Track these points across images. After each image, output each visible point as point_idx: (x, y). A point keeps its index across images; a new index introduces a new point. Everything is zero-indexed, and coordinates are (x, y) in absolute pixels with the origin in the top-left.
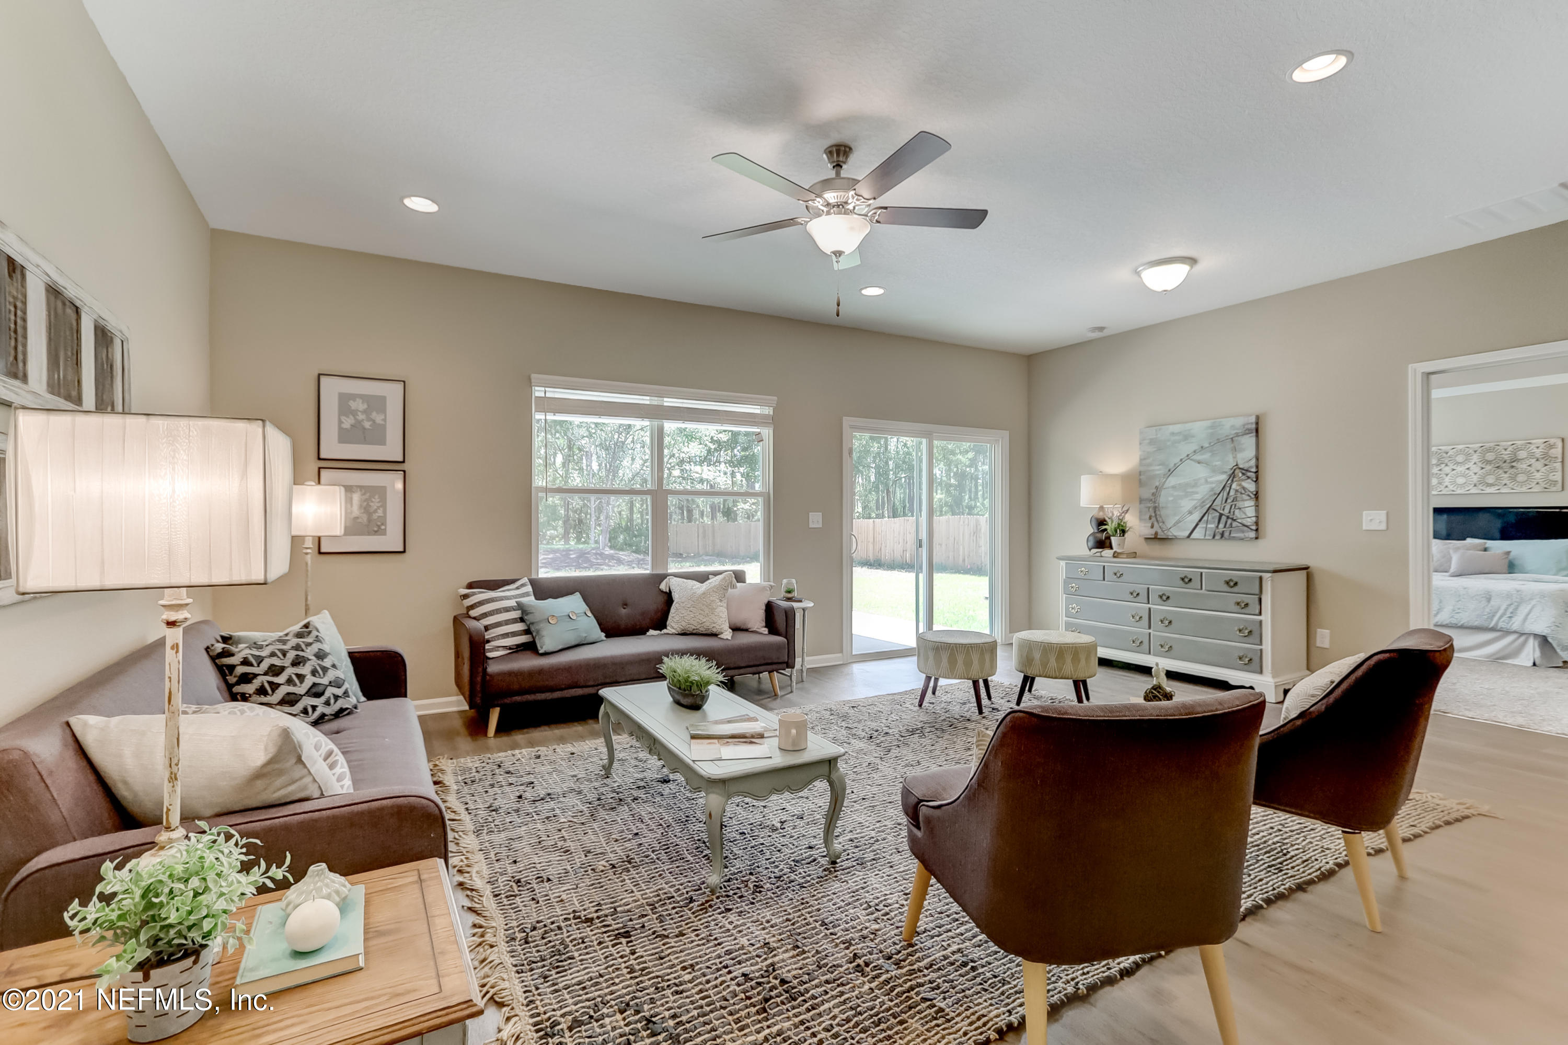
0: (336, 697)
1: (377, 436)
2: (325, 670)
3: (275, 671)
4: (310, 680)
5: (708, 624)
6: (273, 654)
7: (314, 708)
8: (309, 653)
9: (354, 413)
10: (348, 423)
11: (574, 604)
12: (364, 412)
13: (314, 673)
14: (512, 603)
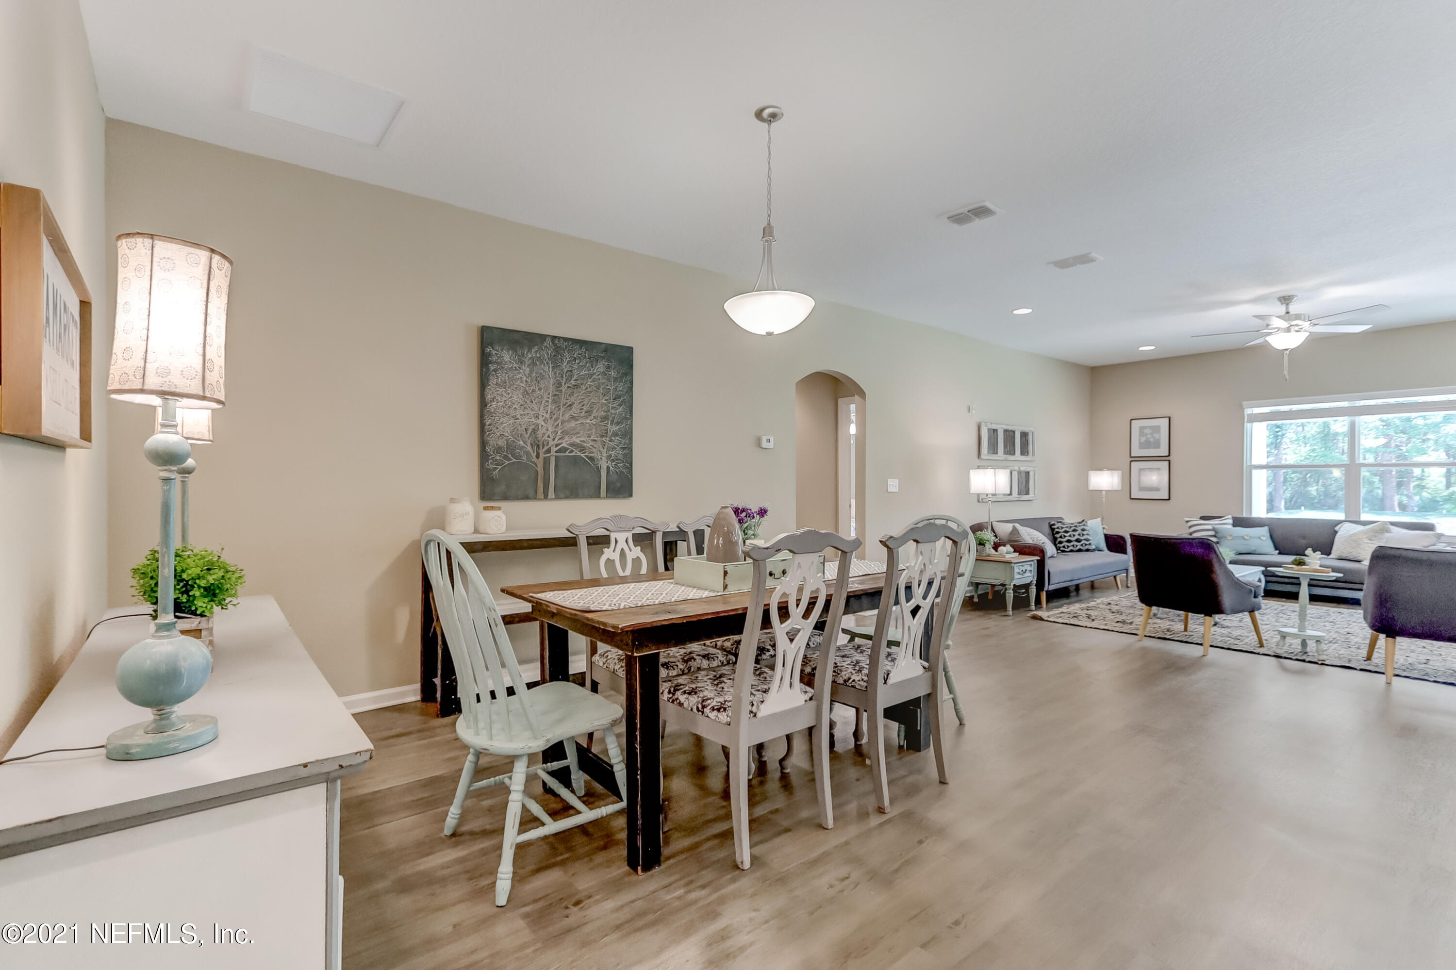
0: (1086, 545)
1: (1157, 445)
2: (1083, 535)
3: (1066, 532)
4: (1077, 537)
5: (1354, 555)
6: (1067, 527)
7: (1077, 546)
8: (1079, 529)
9: (1146, 435)
10: (1143, 439)
11: (1264, 531)
12: (1151, 434)
13: (1079, 535)
14: (1210, 527)
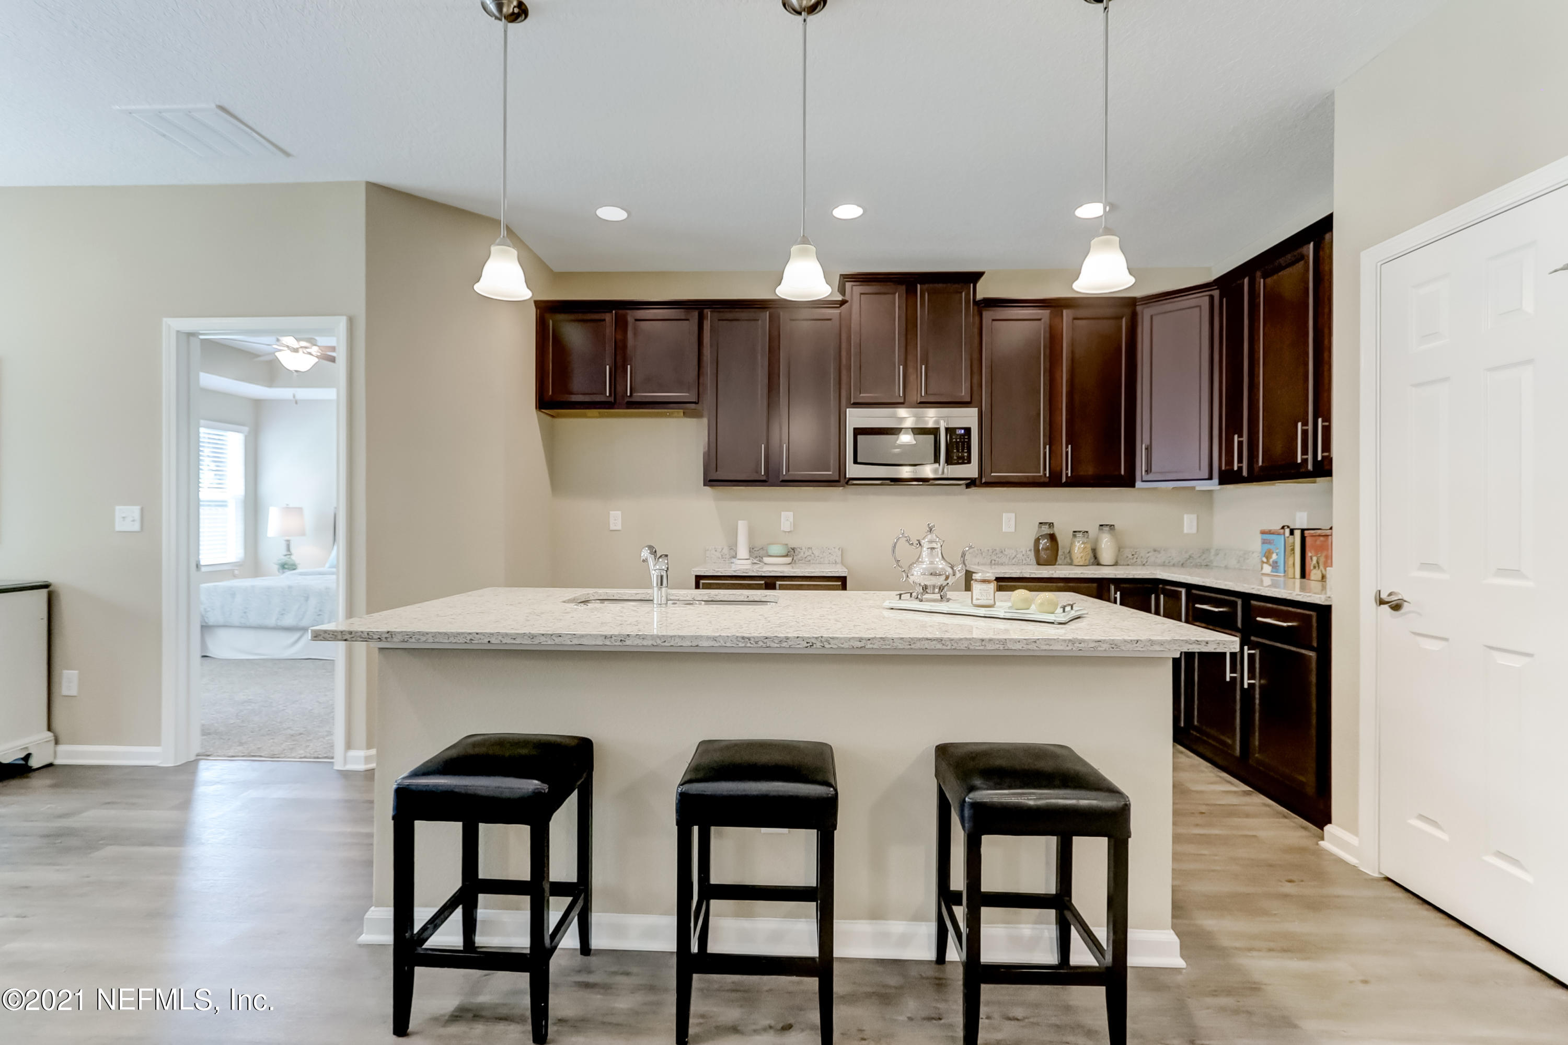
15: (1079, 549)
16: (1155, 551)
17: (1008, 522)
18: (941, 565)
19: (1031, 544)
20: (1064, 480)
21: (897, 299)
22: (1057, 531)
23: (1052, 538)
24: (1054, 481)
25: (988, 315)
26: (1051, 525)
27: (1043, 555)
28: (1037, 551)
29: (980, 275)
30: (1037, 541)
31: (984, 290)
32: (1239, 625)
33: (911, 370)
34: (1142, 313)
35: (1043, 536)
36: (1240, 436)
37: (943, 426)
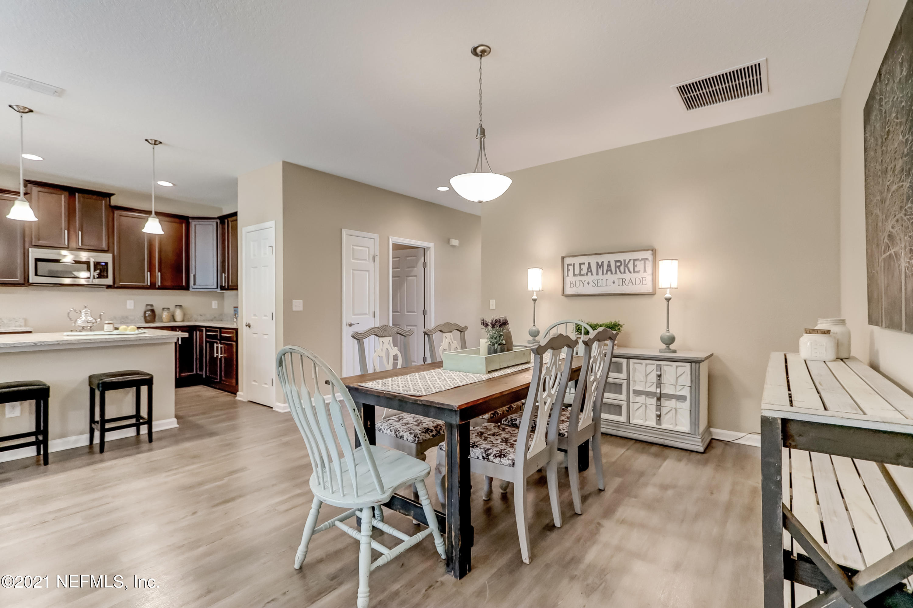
15: (165, 315)
16: (200, 315)
17: (130, 304)
18: (90, 319)
19: (142, 314)
20: (157, 287)
21: (63, 198)
22: (155, 308)
23: (153, 311)
24: (153, 286)
25: (117, 213)
26: (152, 305)
27: (148, 318)
28: (145, 317)
29: (113, 194)
30: (145, 313)
31: (114, 201)
32: (219, 338)
33: (72, 232)
34: (192, 223)
35: (148, 310)
36: (225, 274)
37: (92, 261)
